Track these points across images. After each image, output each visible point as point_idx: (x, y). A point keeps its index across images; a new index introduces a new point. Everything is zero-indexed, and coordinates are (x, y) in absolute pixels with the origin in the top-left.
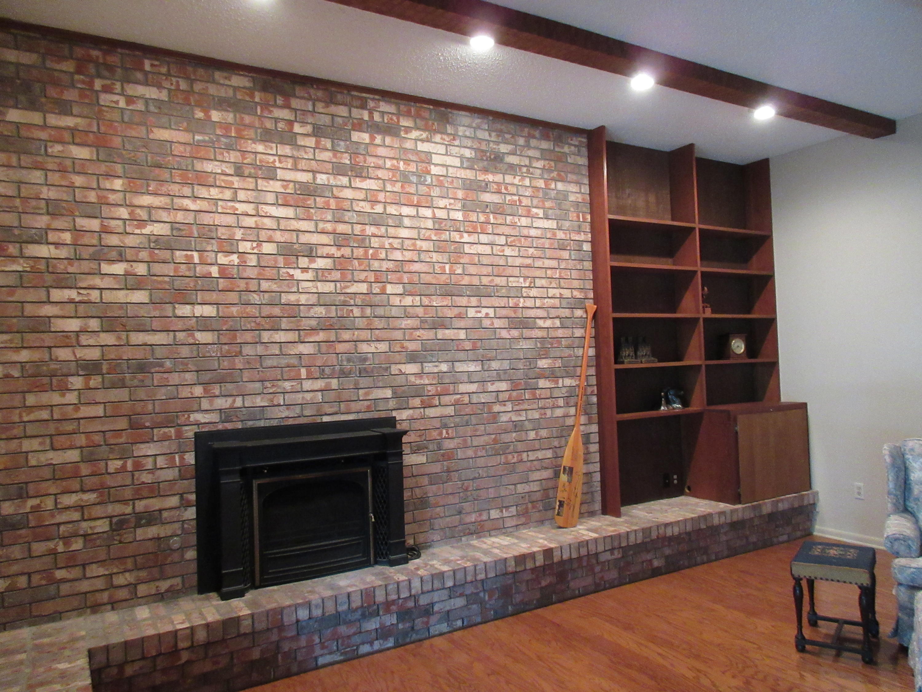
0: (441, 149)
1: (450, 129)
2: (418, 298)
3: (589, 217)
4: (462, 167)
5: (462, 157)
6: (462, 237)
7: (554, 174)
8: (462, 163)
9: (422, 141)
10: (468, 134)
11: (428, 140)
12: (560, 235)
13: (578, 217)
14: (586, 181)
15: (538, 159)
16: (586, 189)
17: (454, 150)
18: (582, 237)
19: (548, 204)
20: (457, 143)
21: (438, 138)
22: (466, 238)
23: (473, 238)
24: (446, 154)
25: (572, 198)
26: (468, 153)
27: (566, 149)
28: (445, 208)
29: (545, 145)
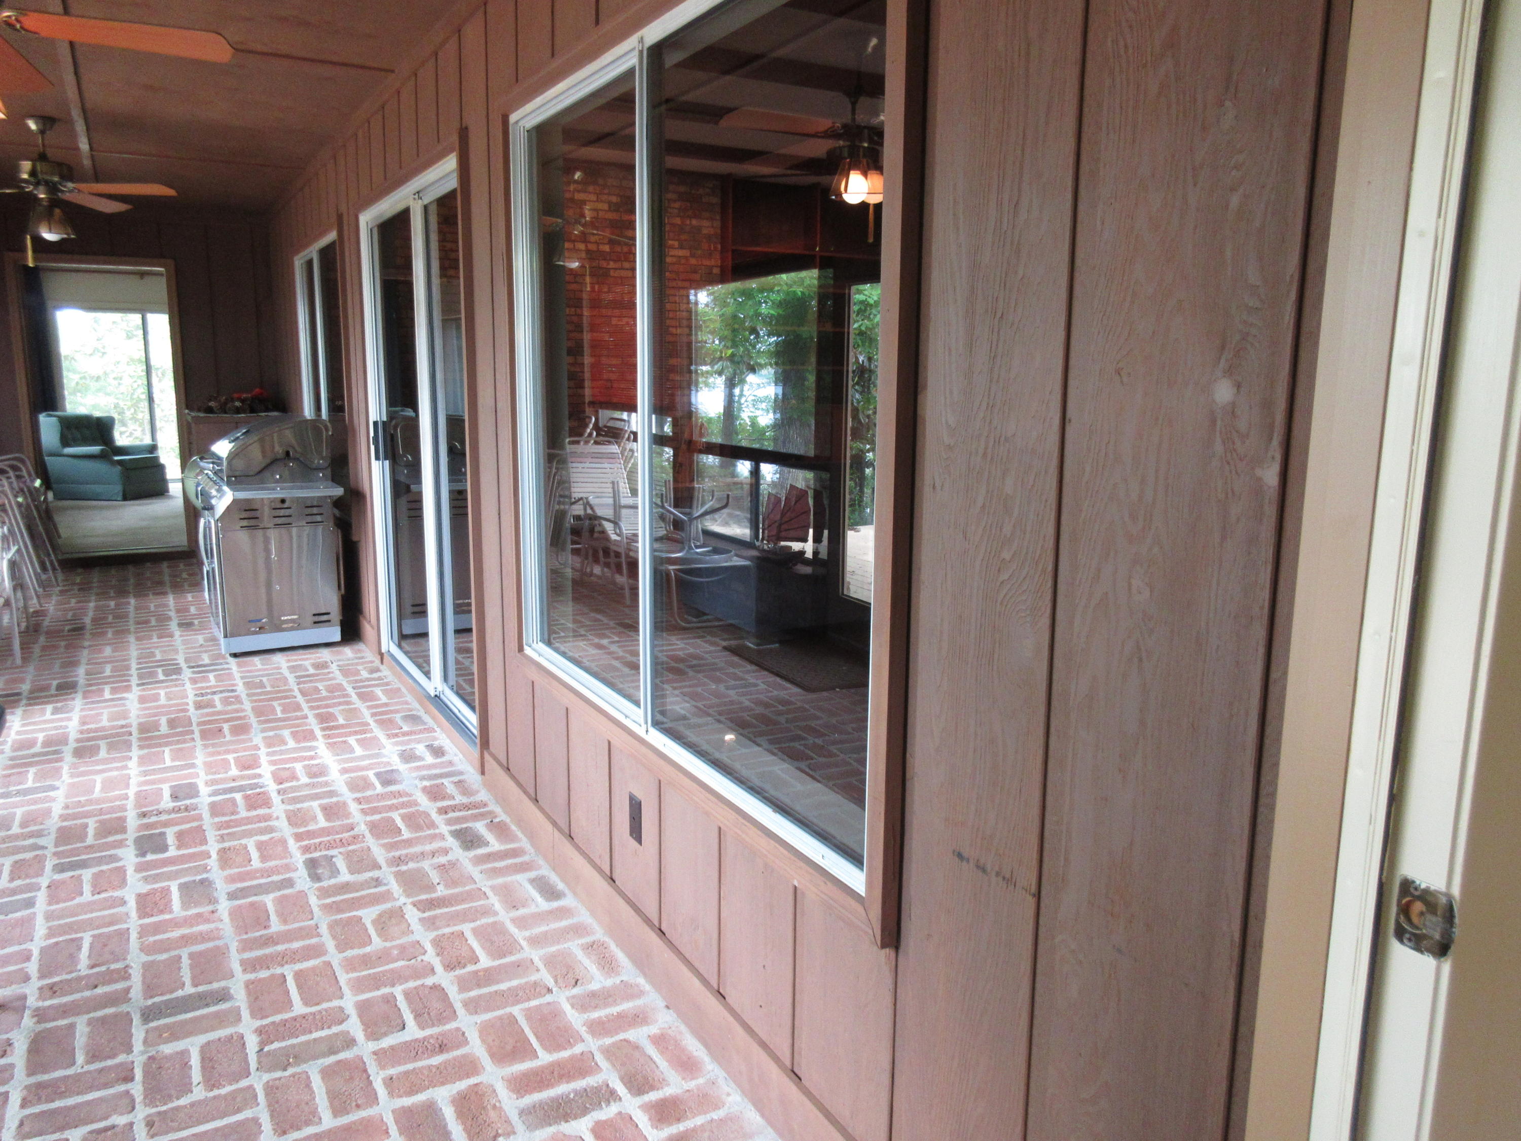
0: (593, 198)
1: (601, 181)
2: (573, 309)
3: (719, 246)
4: (610, 210)
5: (610, 203)
6: (608, 264)
7: (690, 213)
8: (610, 207)
9: (579, 191)
10: (614, 184)
11: (585, 191)
12: (693, 261)
13: (710, 246)
14: (718, 217)
15: (675, 201)
16: (718, 224)
17: (605, 197)
18: (713, 262)
19: (683, 237)
20: (606, 191)
21: (591, 189)
22: (612, 265)
23: (618, 265)
24: (597, 201)
25: (705, 231)
26: (614, 199)
27: (701, 191)
28: (596, 242)
29: (682, 189)
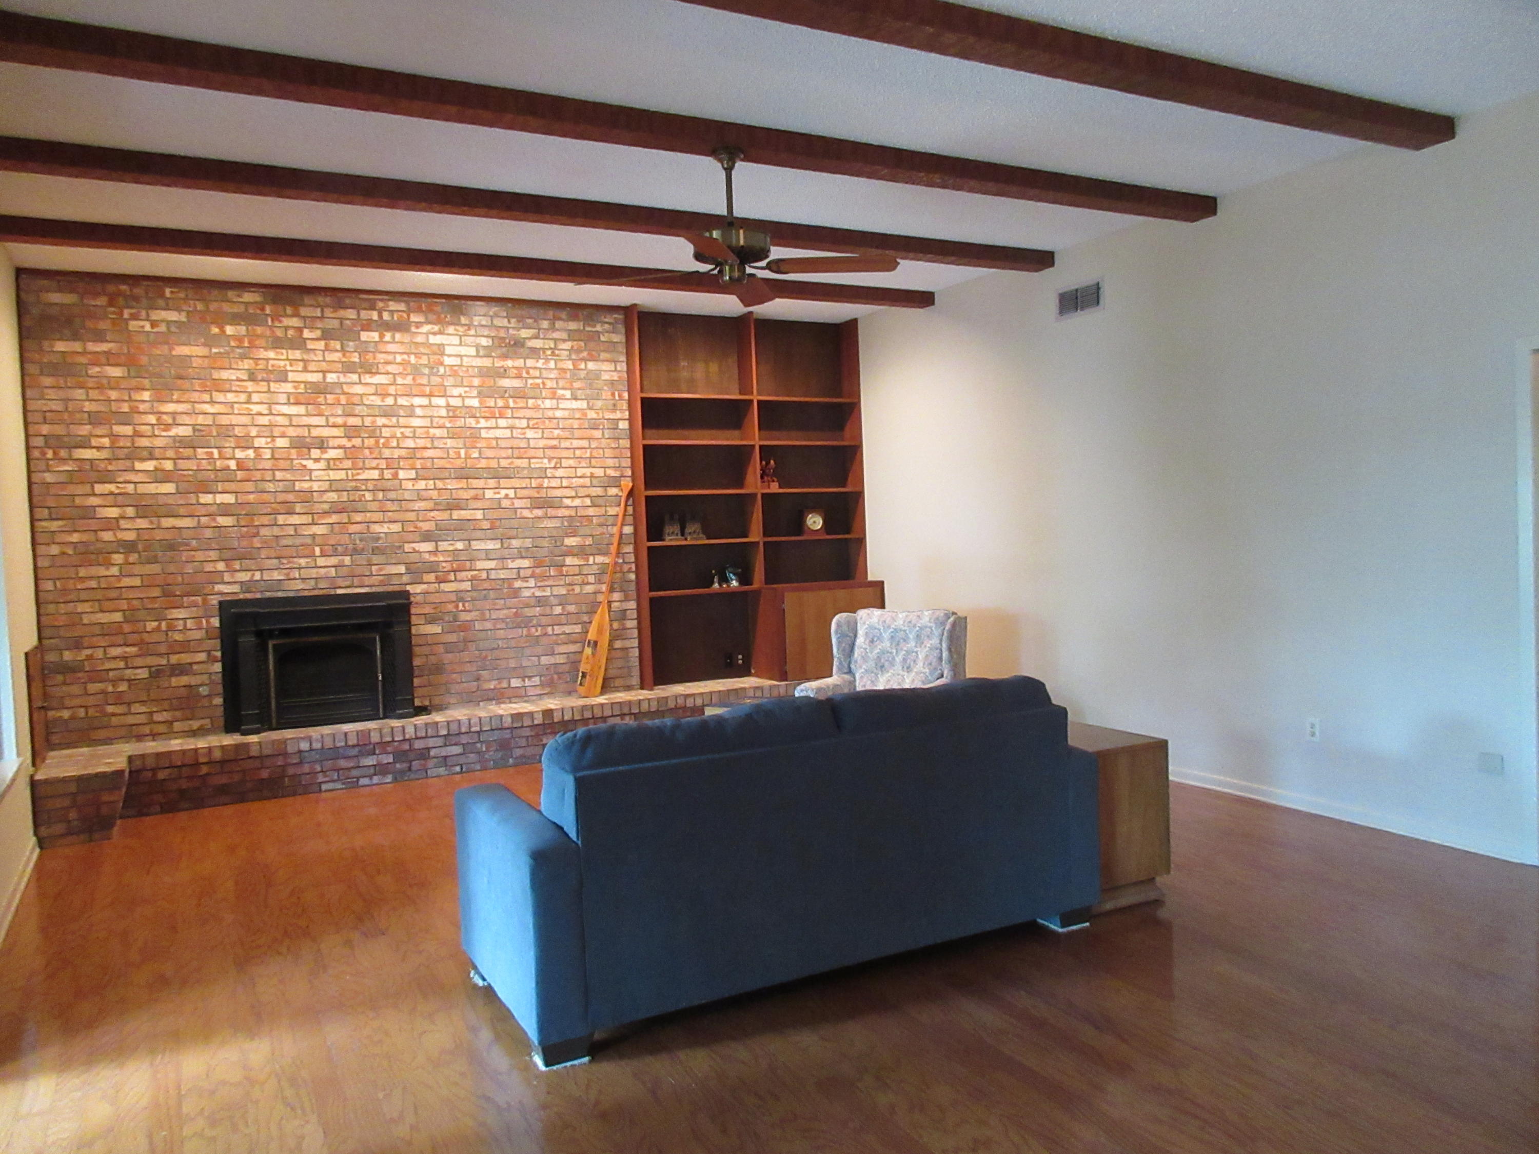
0: (456, 340)
1: (463, 320)
2: (431, 482)
3: (626, 395)
4: (478, 356)
5: (477, 347)
6: (478, 422)
7: (585, 354)
8: (478, 351)
9: (435, 334)
10: (484, 323)
11: (441, 333)
12: (592, 414)
13: (613, 395)
14: (623, 358)
15: (564, 341)
16: (623, 367)
17: (469, 340)
18: (618, 415)
19: (577, 385)
20: (472, 332)
21: (451, 329)
22: (483, 423)
23: (492, 422)
24: (461, 345)
25: (606, 377)
26: (484, 342)
27: (599, 328)
28: (460, 396)
29: (573, 326)
